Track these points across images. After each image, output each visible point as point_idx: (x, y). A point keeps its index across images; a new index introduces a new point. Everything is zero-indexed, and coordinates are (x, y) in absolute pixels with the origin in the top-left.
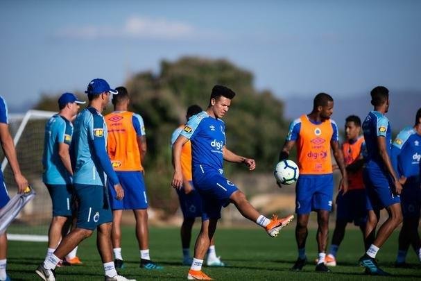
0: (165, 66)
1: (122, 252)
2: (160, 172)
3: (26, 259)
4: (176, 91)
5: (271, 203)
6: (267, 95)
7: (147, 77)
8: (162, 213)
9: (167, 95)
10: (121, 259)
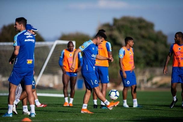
0: (115, 20)
1: (97, 101)
2: (113, 67)
3: (56, 104)
4: (120, 31)
5: (161, 80)
6: (160, 33)
7: (107, 25)
8: (114, 84)
9: (116, 33)
10: (97, 104)
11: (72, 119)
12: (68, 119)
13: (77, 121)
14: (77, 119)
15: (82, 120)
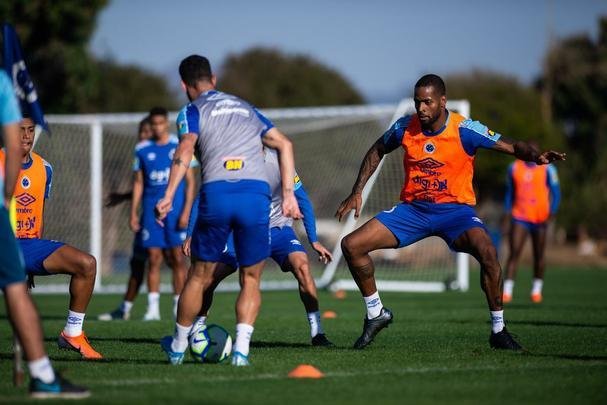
11: (458, 365)
12: (445, 368)
13: (477, 372)
14: (477, 368)
15: (493, 368)
